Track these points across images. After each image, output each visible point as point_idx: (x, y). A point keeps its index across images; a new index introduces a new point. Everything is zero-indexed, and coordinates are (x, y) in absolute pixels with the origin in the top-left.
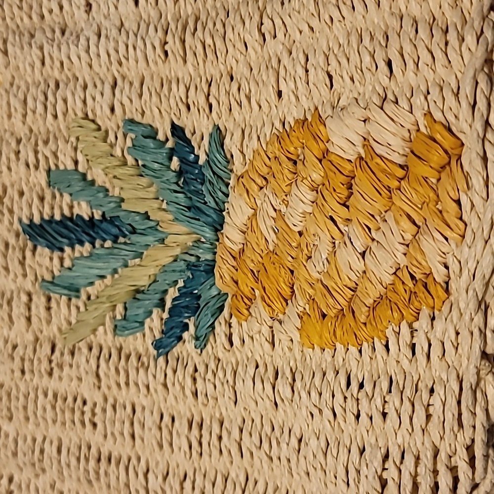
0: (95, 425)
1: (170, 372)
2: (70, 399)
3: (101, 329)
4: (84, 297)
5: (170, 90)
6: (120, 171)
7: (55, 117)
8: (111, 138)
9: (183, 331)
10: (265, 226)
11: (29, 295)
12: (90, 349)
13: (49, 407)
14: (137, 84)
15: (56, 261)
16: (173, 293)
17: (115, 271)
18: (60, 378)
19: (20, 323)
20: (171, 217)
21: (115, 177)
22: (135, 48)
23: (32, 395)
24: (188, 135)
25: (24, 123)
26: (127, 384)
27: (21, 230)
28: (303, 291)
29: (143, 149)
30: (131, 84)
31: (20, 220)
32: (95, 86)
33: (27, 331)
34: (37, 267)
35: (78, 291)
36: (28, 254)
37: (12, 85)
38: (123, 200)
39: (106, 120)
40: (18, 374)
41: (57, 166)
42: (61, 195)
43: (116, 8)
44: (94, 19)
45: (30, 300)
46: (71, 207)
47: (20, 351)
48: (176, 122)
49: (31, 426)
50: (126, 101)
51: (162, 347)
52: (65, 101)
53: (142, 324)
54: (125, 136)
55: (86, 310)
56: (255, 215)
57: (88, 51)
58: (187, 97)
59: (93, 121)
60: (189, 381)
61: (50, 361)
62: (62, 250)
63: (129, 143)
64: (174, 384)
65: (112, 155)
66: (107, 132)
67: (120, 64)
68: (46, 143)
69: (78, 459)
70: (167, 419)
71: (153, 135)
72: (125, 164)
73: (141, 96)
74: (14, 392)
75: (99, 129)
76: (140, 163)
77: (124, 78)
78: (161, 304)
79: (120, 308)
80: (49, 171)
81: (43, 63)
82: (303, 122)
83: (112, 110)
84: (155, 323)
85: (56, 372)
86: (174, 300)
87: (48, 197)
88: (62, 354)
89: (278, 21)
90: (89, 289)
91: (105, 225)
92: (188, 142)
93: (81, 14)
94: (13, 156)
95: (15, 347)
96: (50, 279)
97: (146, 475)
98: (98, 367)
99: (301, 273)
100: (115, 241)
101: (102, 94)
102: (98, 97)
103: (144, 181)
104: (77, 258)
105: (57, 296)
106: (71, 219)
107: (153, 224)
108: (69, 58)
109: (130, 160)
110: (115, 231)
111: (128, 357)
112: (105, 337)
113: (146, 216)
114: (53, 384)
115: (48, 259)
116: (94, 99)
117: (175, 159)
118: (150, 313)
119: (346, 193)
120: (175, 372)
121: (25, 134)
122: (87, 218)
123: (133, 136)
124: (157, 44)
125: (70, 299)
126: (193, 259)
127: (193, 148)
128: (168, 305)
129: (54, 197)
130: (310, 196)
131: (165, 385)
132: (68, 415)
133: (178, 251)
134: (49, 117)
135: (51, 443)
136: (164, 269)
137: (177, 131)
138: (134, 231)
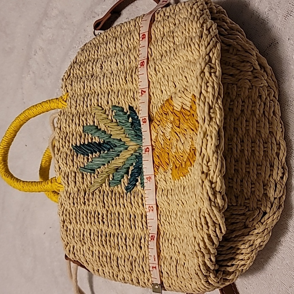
0: (103, 223)
1: (132, 198)
2: (93, 213)
3: (104, 185)
4: (96, 173)
5: (128, 94)
6: (110, 125)
7: (87, 107)
8: (107, 112)
9: (136, 182)
10: (160, 138)
11: (75, 173)
12: (100, 192)
13: (85, 217)
14: (116, 93)
15: (86, 160)
16: (131, 168)
17: (109, 162)
18: (89, 205)
19: (72, 185)
20: (129, 140)
21: (108, 127)
22: (116, 80)
23: (78, 213)
24: (135, 109)
25: (75, 109)
26: (116, 205)
27: (72, 148)
28: (172, 160)
29: (119, 115)
30: (115, 93)
31: (72, 145)
32: (102, 94)
33: (75, 187)
34: (78, 162)
35: (94, 170)
36: (75, 157)
37: (72, 96)
38: (111, 135)
39: (105, 106)
40: (72, 204)
41: (87, 124)
42: (88, 135)
43: (111, 66)
44: (103, 71)
45: (76, 175)
46: (92, 139)
48: (130, 105)
49: (79, 226)
50: (113, 99)
51: (128, 189)
52: (91, 100)
53: (121, 181)
54: (112, 111)
55: (98, 177)
56: (157, 135)
57: (100, 82)
58: (134, 96)
59: (101, 107)
61: (84, 199)
62: (88, 156)
63: (114, 114)
64: (134, 202)
65: (108, 119)
66: (106, 110)
67: (111, 86)
68: (83, 115)
69: (98, 237)
70: (133, 217)
71: (122, 110)
72: (112, 121)
73: (118, 97)
74: (71, 212)
75: (103, 109)
76: (118, 121)
77: (112, 91)
78: (127, 173)
79: (111, 176)
80: (83, 126)
81: (84, 88)
82: (167, 100)
83: (108, 103)
84: (125, 181)
85: (87, 203)
86: (132, 171)
87: (83, 136)
88: (89, 195)
90: (98, 170)
91: (105, 145)
93: (99, 70)
94: (71, 121)
95: (70, 194)
96: (83, 167)
98: (104, 199)
99: (170, 153)
100: (109, 150)
101: (104, 97)
102: (103, 98)
103: (119, 128)
104: (94, 158)
105: (86, 173)
106: (91, 143)
107: (122, 143)
108: (93, 85)
109: (114, 120)
110: (108, 147)
111: (115, 195)
112: (106, 188)
113: (120, 140)
114: (86, 208)
115: (82, 159)
116: (101, 99)
117: (130, 118)
118: (123, 177)
119: (179, 123)
121: (76, 113)
122: (97, 142)
123: (115, 111)
124: (123, 78)
125: (91, 174)
126: (138, 154)
127: (136, 113)
128: (130, 173)
129: (85, 135)
130: (171, 125)
131: (131, 203)
132: (92, 219)
133: (132, 152)
134: (85, 106)
135: (87, 231)
136: (127, 159)
137: (131, 108)
138: (116, 146)
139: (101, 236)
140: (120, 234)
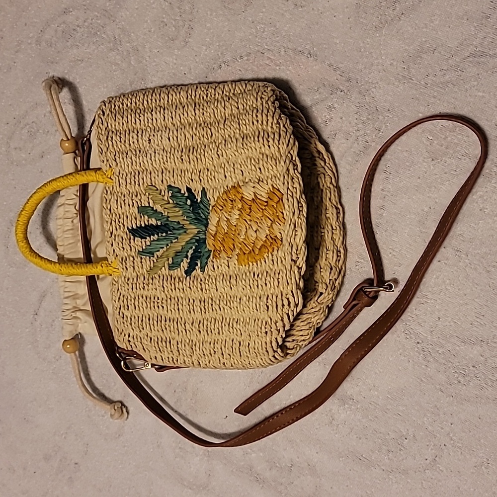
0: (163, 307)
1: (191, 283)
2: (152, 298)
3: (163, 268)
4: (156, 256)
5: (185, 174)
6: (167, 206)
7: (139, 185)
8: (163, 193)
9: (196, 266)
10: (224, 224)
11: (133, 257)
12: (159, 277)
13: (144, 303)
14: (172, 172)
15: (144, 243)
16: (191, 251)
17: (168, 245)
18: (148, 290)
19: (131, 270)
20: (188, 222)
21: (165, 208)
22: (170, 158)
23: (137, 298)
24: (193, 191)
25: (126, 189)
26: (175, 289)
27: (128, 231)
28: (238, 246)
29: (176, 197)
30: (169, 172)
31: (128, 228)
32: (155, 173)
33: (134, 272)
34: (136, 246)
35: (153, 254)
36: (132, 241)
37: (119, 174)
38: (169, 217)
39: (160, 186)
40: (131, 290)
41: (141, 205)
42: (144, 217)
43: (161, 142)
44: (152, 146)
45: (134, 259)
46: (148, 221)
47: (131, 280)
48: (188, 186)
49: (137, 311)
50: (168, 179)
51: (188, 272)
52: (143, 179)
53: (180, 265)
54: (168, 192)
55: (157, 261)
56: (219, 220)
57: (151, 159)
58: (191, 177)
59: (155, 186)
60: (199, 285)
61: (144, 283)
62: (146, 239)
63: (170, 195)
64: (193, 287)
65: (163, 200)
66: (161, 190)
67: (164, 163)
68: (136, 196)
69: (157, 322)
70: (191, 301)
71: (179, 191)
72: (169, 203)
73: (173, 176)
74: (129, 298)
75: (157, 190)
76: (175, 202)
77: (166, 169)
78: (187, 257)
79: (171, 259)
80: (138, 207)
81: (132, 164)
82: (234, 187)
83: (162, 181)
84: (185, 264)
85: (146, 287)
86: (191, 255)
87: (138, 217)
88: (148, 280)
89: (224, 152)
90: (157, 253)
91: (162, 227)
92: (193, 194)
93: (146, 144)
94: (122, 202)
95: (128, 279)
96: (142, 251)
97: (185, 324)
98: (163, 284)
99: (236, 240)
100: (167, 233)
101: (158, 176)
102: (156, 177)
103: (177, 209)
104: (152, 241)
105: (145, 257)
106: (148, 226)
107: (182, 226)
108: (143, 162)
109: (171, 201)
110: (166, 229)
111: (175, 279)
112: (165, 271)
113: (178, 223)
114: (145, 293)
115: (140, 243)
116: (155, 178)
117: (189, 201)
118: (182, 261)
119: (249, 211)
120: (193, 282)
121: (127, 193)
122: (154, 224)
123: (171, 192)
124: (179, 157)
125: (150, 258)
126: (198, 238)
127: (195, 196)
128: (190, 256)
129: (141, 217)
130: (238, 212)
131: (190, 288)
132: (152, 304)
133: (192, 235)
134: (137, 185)
135: (146, 317)
136: (187, 243)
137: (189, 190)
138: (174, 229)
139: (161, 321)
140: (180, 319)
